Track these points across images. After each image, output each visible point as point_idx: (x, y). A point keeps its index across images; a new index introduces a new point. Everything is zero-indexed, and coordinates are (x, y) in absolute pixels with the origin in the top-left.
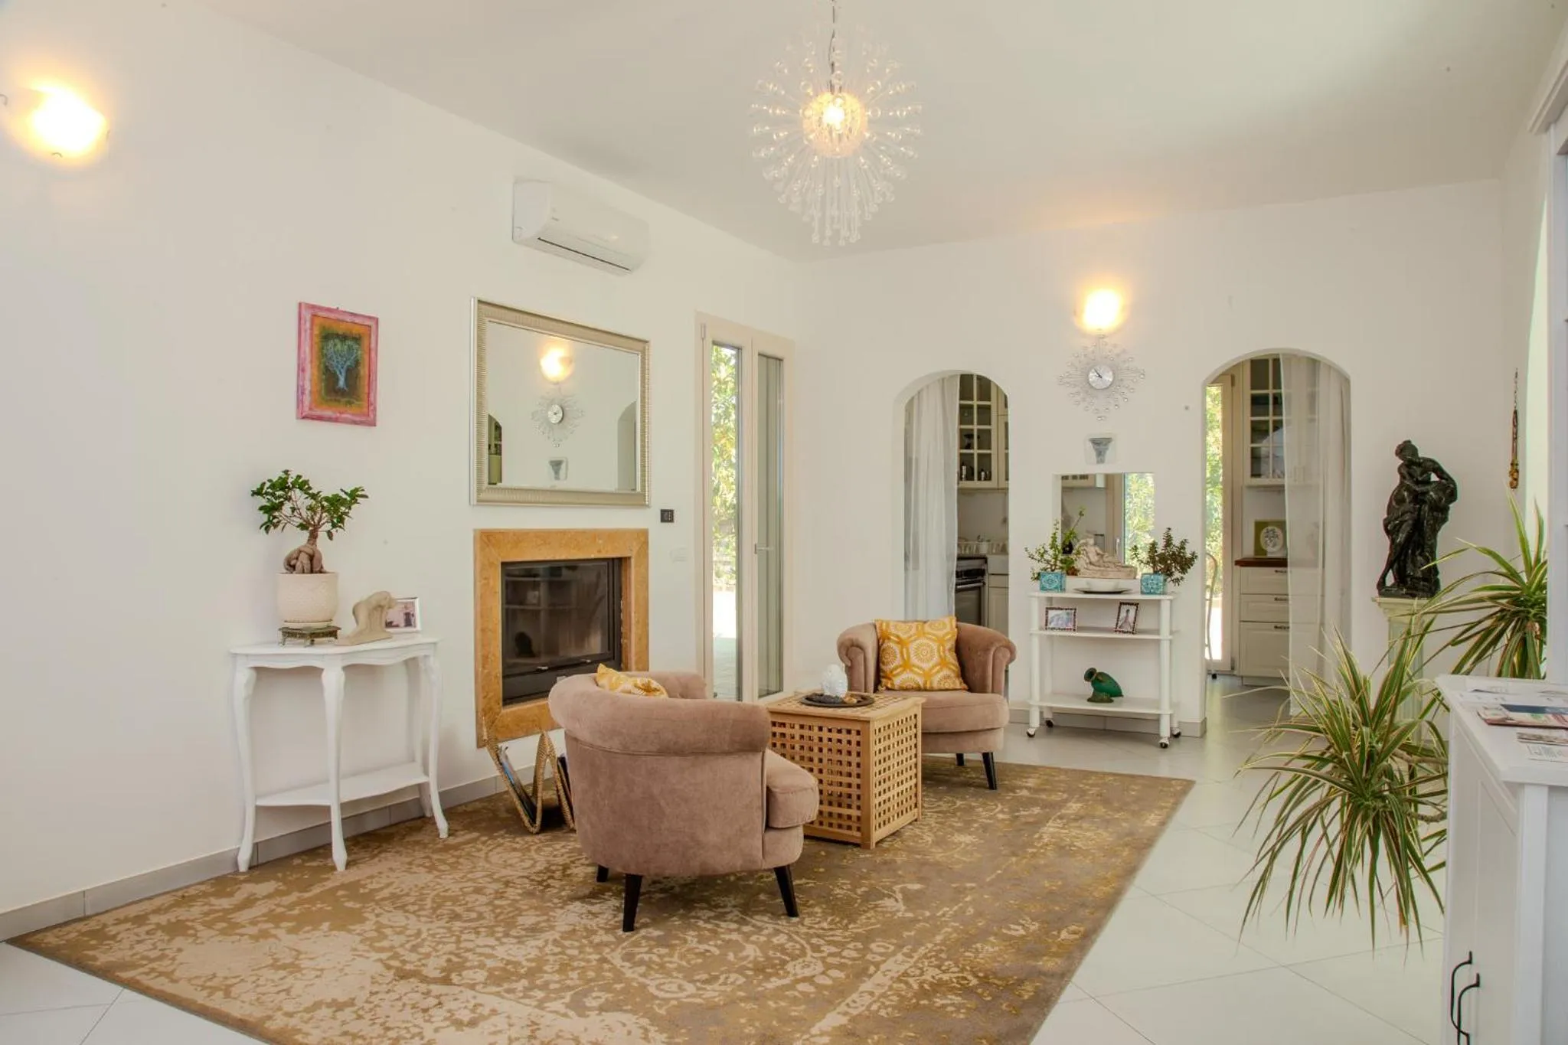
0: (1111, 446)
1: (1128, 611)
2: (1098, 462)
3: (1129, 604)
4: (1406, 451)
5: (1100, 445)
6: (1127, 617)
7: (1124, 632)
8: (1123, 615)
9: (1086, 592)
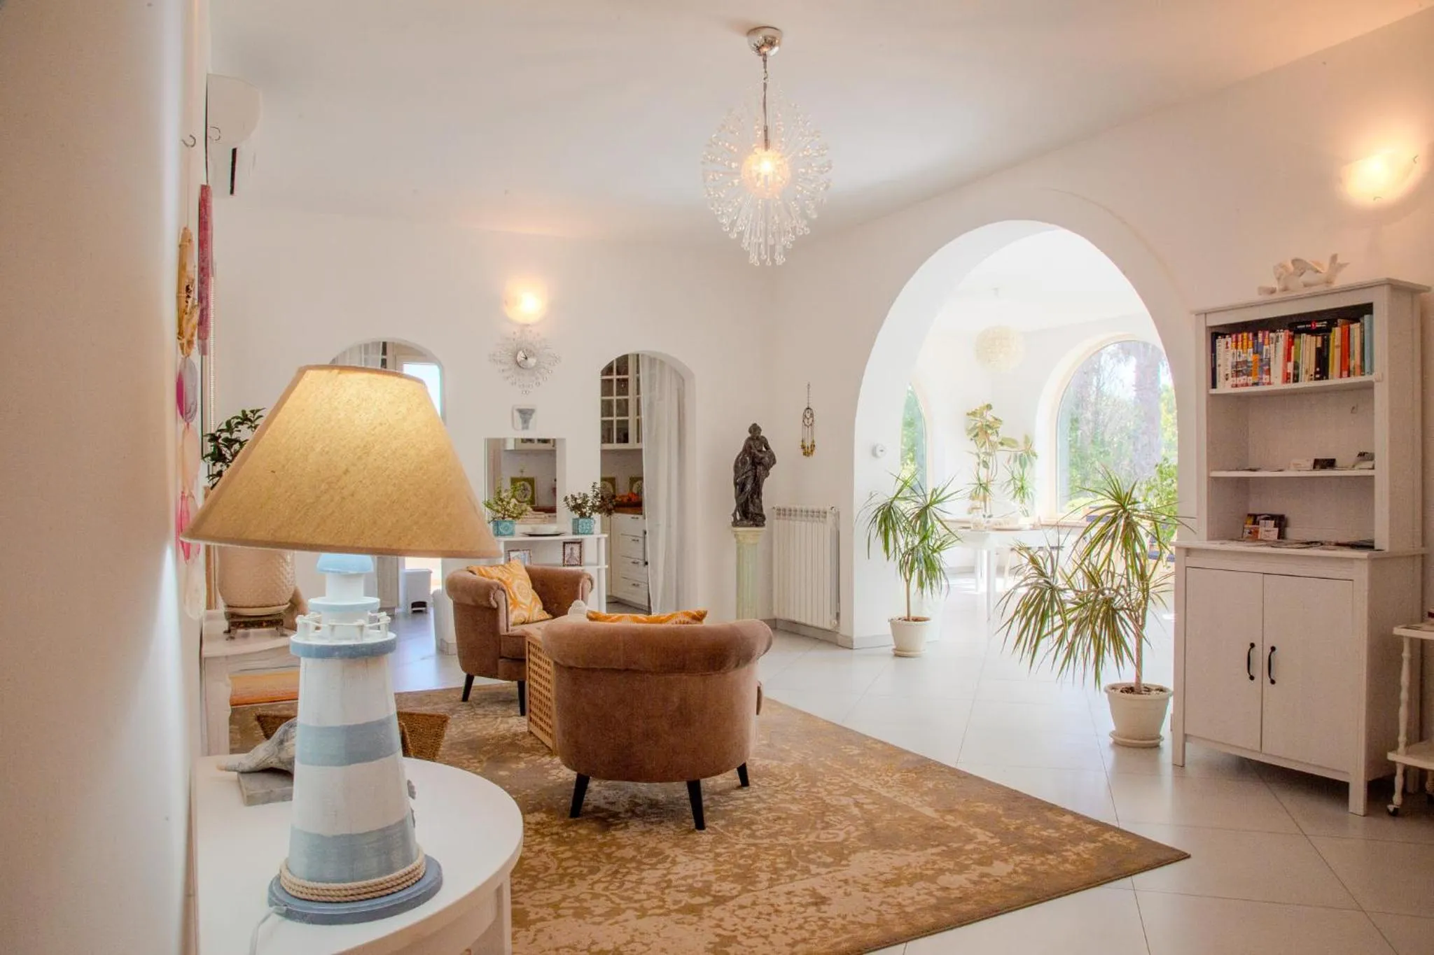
0: (534, 416)
1: (572, 549)
2: (523, 428)
3: (572, 543)
4: (755, 429)
5: (526, 415)
6: (572, 554)
7: (573, 565)
8: (568, 551)
9: (531, 535)
